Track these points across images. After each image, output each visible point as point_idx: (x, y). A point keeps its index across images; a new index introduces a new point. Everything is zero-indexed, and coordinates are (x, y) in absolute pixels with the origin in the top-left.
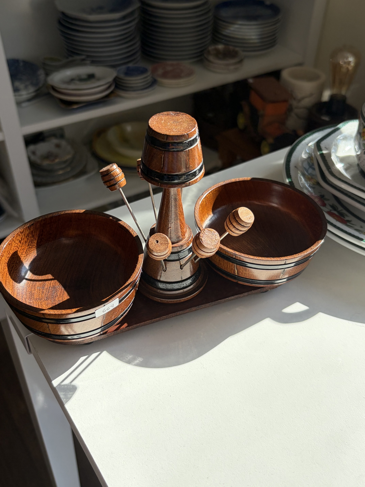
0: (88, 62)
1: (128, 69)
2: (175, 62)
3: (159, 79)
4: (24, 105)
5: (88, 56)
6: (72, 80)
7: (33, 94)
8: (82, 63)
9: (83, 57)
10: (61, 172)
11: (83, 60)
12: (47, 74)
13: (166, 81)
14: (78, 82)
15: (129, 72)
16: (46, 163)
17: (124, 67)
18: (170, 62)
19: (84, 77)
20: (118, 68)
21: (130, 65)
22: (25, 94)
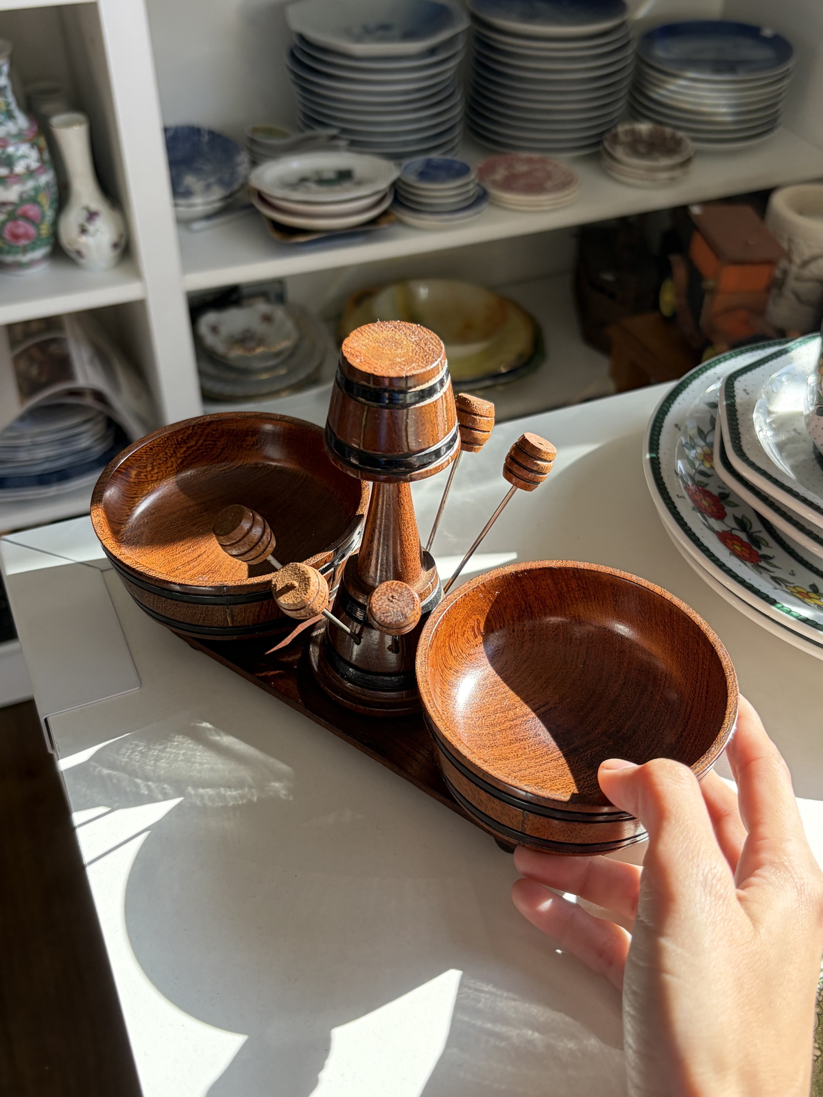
0: (342, 143)
1: (429, 164)
2: (536, 156)
3: (494, 192)
4: (197, 226)
5: (344, 131)
6: (302, 181)
7: (218, 205)
8: (329, 145)
9: (334, 132)
10: (264, 376)
11: (334, 138)
12: (254, 163)
13: (508, 197)
14: (314, 187)
15: (429, 173)
16: (236, 353)
17: (419, 161)
18: (524, 155)
19: (331, 175)
20: (406, 162)
21: (435, 156)
22: (201, 203)
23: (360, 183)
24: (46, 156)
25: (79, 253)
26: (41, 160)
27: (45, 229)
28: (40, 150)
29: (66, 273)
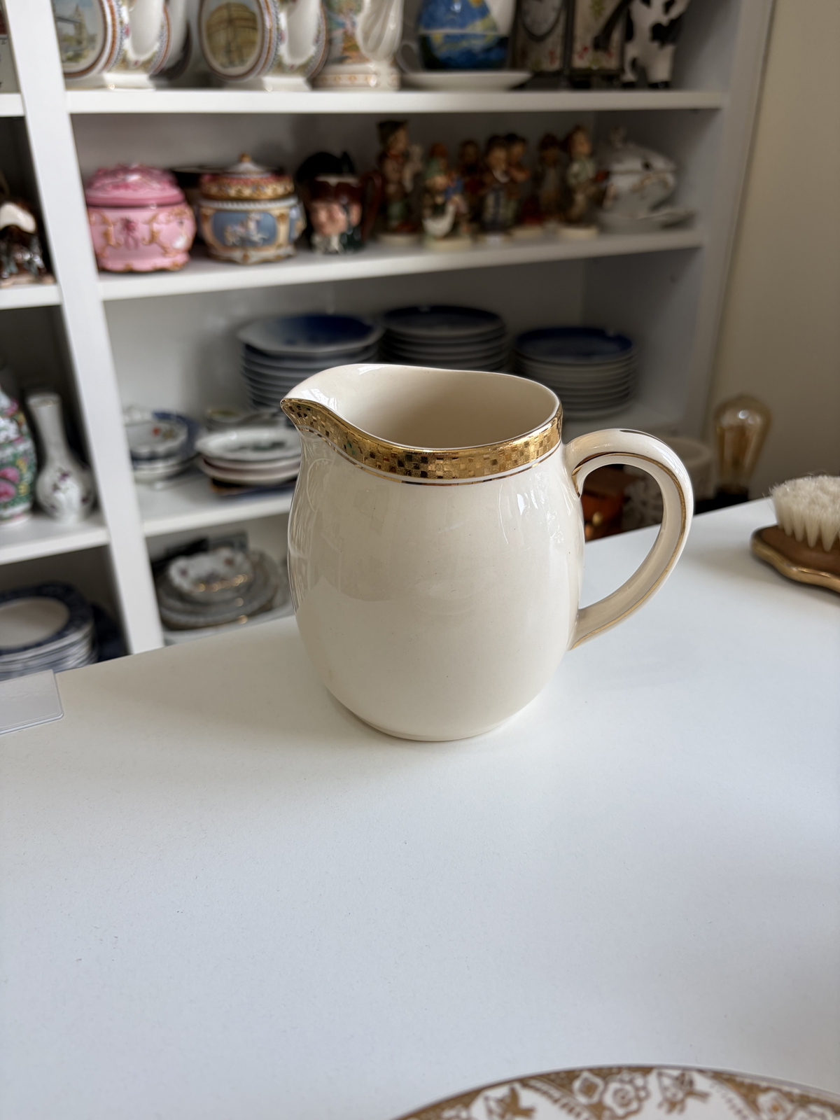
6: (242, 448)
7: (176, 469)
14: (251, 452)
19: (265, 444)
24: (25, 428)
25: (53, 507)
26: (20, 431)
27: (23, 488)
28: (19, 424)
29: (42, 524)
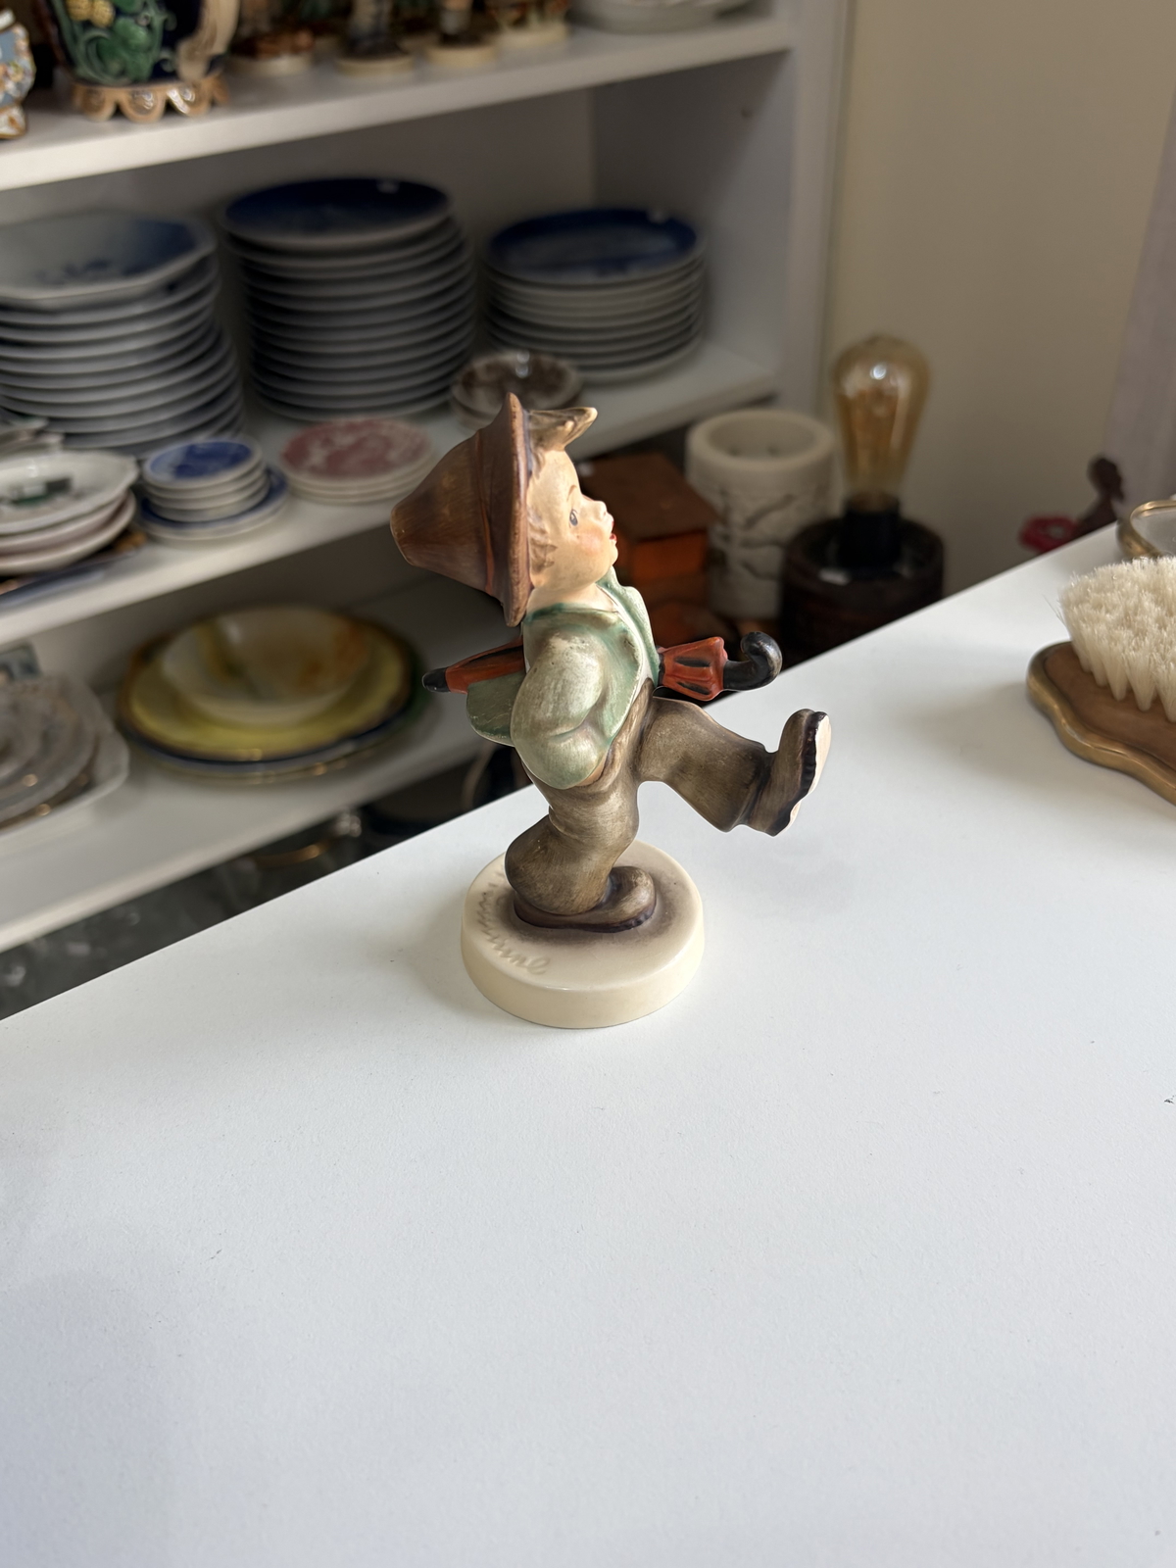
0: (53, 440)
2: (359, 419)
3: (300, 481)
5: (53, 420)
8: (33, 445)
9: (37, 424)
11: (38, 434)
17: (174, 450)
19: (29, 491)
21: (201, 440)
23: (80, 496)
